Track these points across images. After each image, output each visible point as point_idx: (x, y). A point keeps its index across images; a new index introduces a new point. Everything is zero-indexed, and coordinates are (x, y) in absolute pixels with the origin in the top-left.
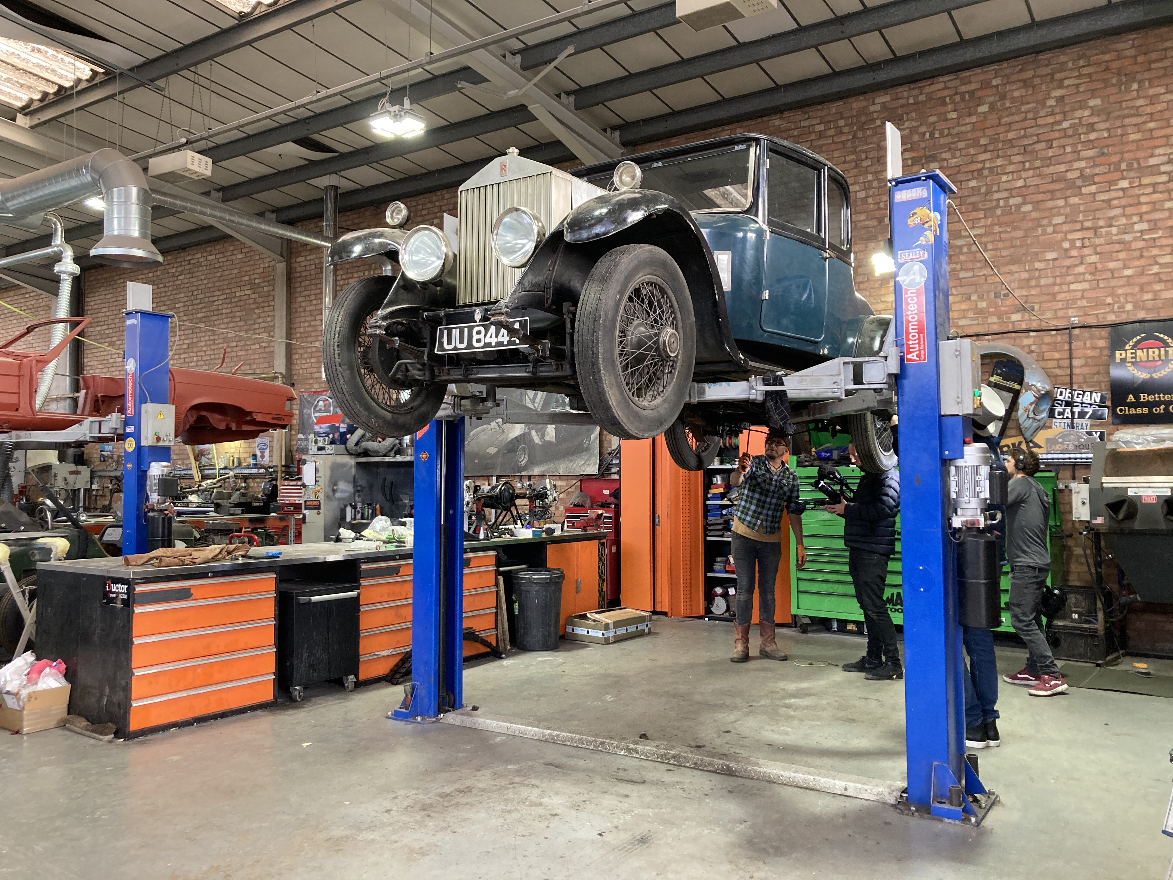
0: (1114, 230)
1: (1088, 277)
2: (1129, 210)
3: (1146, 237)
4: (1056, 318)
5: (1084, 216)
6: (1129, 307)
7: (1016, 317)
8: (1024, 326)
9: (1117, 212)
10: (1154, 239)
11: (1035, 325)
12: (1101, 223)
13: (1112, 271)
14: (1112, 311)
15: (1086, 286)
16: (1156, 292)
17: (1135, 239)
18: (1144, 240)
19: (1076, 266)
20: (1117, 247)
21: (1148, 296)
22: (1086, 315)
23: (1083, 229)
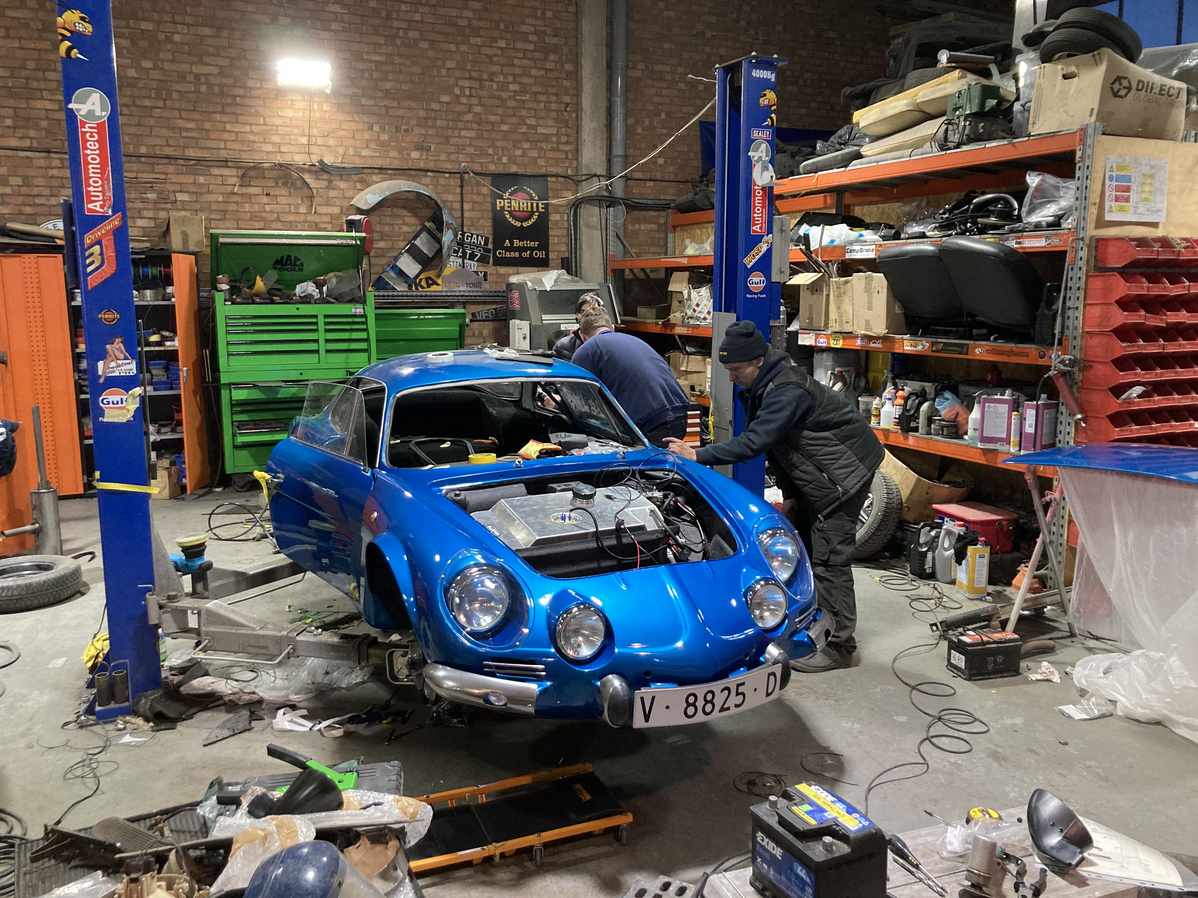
0: (495, 86)
1: (475, 126)
2: (507, 70)
3: (518, 98)
4: (449, 161)
5: (471, 66)
6: (505, 160)
7: (415, 155)
8: (422, 165)
9: (497, 69)
10: (524, 101)
11: (431, 165)
12: (485, 76)
13: (492, 124)
14: (493, 162)
15: (472, 134)
16: (524, 150)
17: (510, 97)
18: (516, 100)
19: (465, 113)
20: (497, 102)
21: (518, 152)
22: (472, 162)
23: (470, 78)
